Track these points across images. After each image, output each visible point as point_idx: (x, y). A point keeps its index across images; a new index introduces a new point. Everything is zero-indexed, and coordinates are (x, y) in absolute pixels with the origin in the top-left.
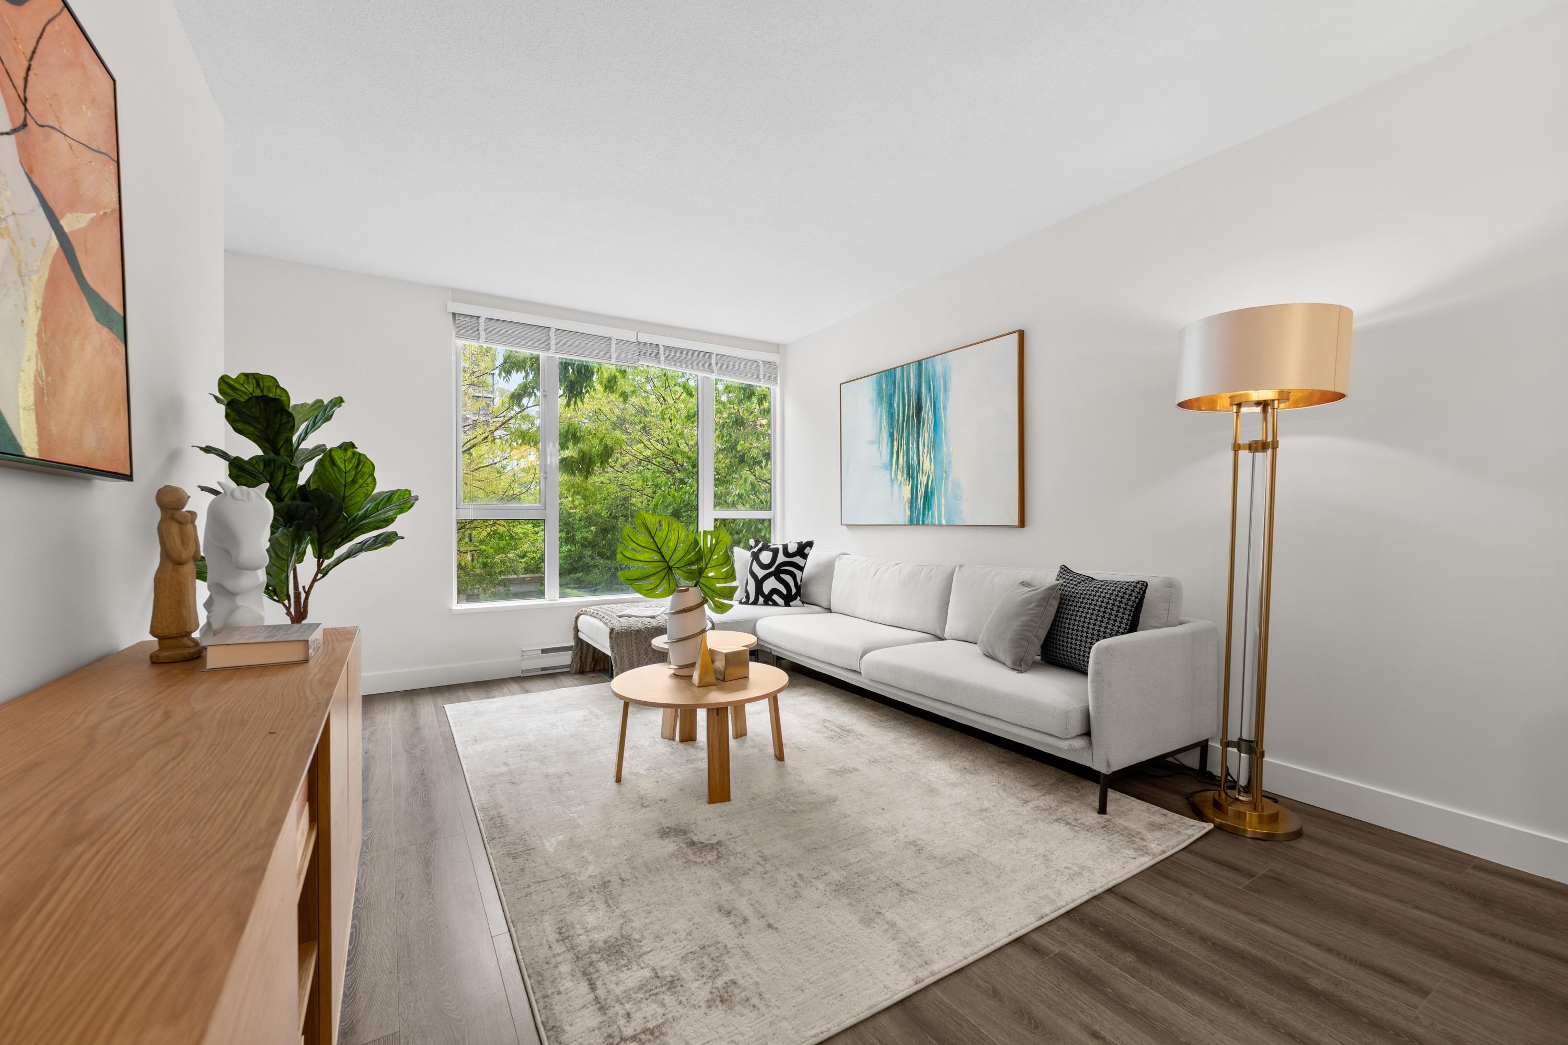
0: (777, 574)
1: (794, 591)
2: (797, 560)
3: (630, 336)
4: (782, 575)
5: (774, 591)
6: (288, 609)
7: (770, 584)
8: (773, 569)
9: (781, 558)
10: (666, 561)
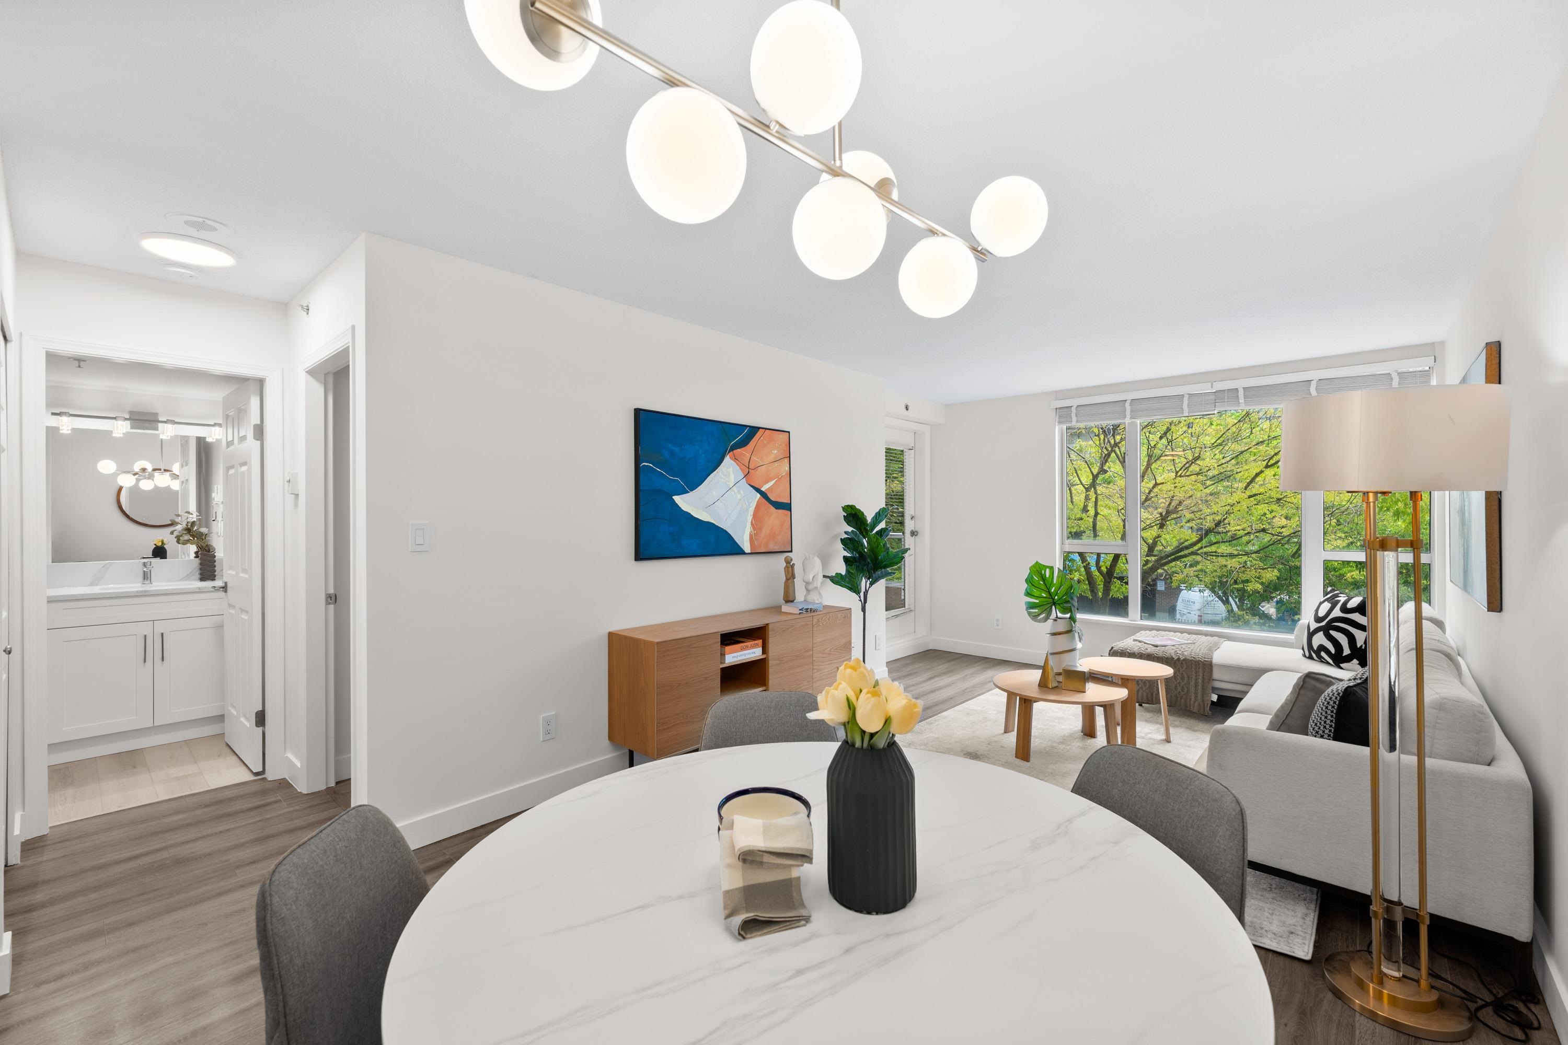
0: (1326, 630)
1: (1347, 651)
2: (1356, 617)
3: (1205, 388)
4: (1332, 632)
5: (1322, 648)
6: (860, 597)
7: (1319, 639)
8: (1323, 623)
9: (1337, 613)
10: (1052, 598)
